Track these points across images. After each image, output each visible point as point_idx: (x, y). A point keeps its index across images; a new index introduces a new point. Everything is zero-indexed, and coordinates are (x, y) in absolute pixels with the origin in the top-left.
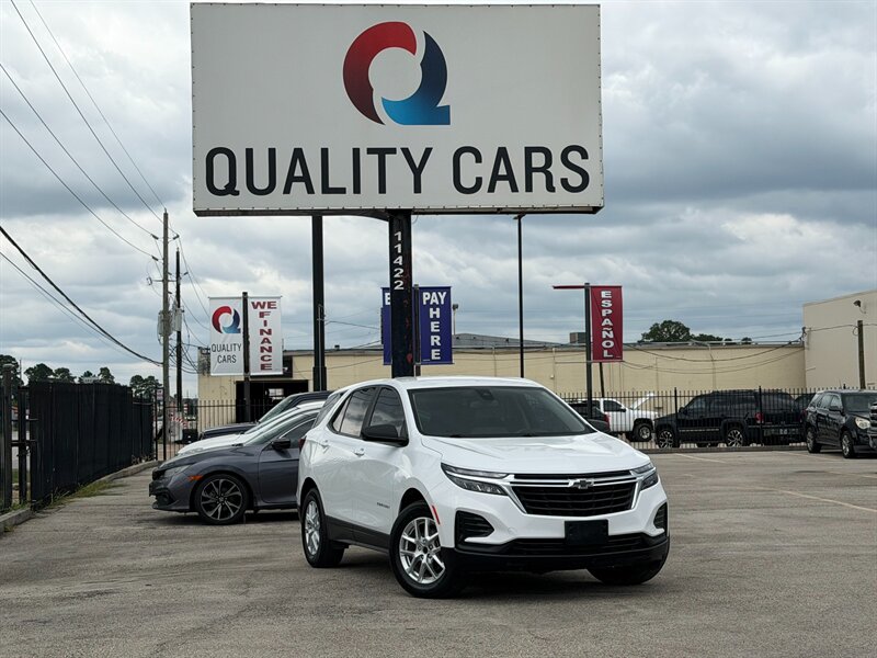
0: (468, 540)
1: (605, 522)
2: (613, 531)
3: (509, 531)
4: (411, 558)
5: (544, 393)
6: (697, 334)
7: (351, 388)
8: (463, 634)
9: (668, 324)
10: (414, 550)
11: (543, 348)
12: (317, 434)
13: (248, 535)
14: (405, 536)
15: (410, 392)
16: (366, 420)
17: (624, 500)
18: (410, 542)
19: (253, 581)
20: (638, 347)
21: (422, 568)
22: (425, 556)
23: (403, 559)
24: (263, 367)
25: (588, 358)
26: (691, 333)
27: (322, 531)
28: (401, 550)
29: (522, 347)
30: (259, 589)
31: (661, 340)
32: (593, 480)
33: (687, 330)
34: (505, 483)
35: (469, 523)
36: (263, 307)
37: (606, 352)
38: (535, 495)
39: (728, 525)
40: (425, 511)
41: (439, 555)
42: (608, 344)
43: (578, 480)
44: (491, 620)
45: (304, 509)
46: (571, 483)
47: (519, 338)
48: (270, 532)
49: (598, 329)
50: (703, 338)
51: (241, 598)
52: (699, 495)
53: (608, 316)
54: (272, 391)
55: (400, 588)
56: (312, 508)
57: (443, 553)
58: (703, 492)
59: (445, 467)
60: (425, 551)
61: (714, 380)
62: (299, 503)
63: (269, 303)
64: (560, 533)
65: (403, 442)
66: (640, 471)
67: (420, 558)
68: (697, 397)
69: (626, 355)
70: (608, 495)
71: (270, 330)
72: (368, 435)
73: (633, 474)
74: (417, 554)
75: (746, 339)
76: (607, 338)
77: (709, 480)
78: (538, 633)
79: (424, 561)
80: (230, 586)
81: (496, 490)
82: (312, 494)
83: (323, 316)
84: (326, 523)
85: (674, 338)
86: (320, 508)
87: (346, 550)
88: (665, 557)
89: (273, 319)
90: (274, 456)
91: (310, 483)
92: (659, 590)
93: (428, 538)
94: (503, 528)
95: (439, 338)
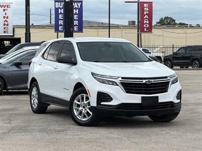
0: (102, 103)
1: (157, 97)
2: (160, 101)
3: (118, 100)
4: (78, 110)
5: (131, 45)
6: (178, 23)
7: (51, 41)
8: (102, 140)
9: (166, 18)
10: (79, 107)
11: (117, 27)
12: (36, 60)
13: (5, 100)
14: (76, 101)
15: (77, 43)
16: (58, 55)
17: (165, 88)
18: (78, 104)
19: (11, 118)
20: (156, 27)
21: (82, 115)
22: (84, 109)
23: (75, 111)
24: (5, 32)
25: (138, 31)
26: (176, 22)
27: (39, 99)
28: (74, 107)
29: (109, 26)
30: (15, 122)
31: (164, 24)
32: (153, 80)
33: (174, 21)
34: (117, 81)
35: (102, 96)
36: (5, 7)
37: (145, 29)
38: (130, 86)
39: (199, 99)
40: (85, 91)
41: (90, 109)
42: (146, 26)
43: (147, 80)
44: (112, 135)
45: (31, 90)
46: (144, 81)
47: (108, 22)
48: (13, 99)
49: (143, 19)
50: (181, 24)
51: (8, 125)
52: (185, 87)
53: (147, 14)
54: (5, 42)
55: (73, 122)
56: (34, 90)
57: (92, 109)
58: (186, 86)
59: (93, 74)
60: (84, 107)
61: (186, 41)
62: (29, 87)
63: (7, 6)
64: (139, 101)
65: (75, 64)
66: (171, 77)
67: (81, 110)
68: (182, 48)
69: (153, 30)
70: (159, 86)
71: (8, 17)
72: (60, 61)
73: (169, 78)
74: (80, 109)
75: (198, 25)
76: (146, 23)
77: (188, 81)
78: (132, 140)
79: (83, 112)
80: (2, 120)
81: (114, 83)
82: (35, 84)
83: (29, 11)
84: (41, 96)
85: (169, 24)
86: (38, 90)
87: (49, 107)
88: (179, 111)
89: (9, 12)
90: (15, 68)
91: (34, 80)
92: (176, 124)
93: (85, 102)
94: (117, 99)
95: (77, 22)
